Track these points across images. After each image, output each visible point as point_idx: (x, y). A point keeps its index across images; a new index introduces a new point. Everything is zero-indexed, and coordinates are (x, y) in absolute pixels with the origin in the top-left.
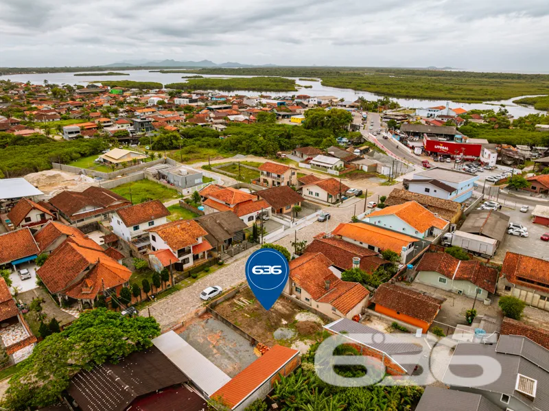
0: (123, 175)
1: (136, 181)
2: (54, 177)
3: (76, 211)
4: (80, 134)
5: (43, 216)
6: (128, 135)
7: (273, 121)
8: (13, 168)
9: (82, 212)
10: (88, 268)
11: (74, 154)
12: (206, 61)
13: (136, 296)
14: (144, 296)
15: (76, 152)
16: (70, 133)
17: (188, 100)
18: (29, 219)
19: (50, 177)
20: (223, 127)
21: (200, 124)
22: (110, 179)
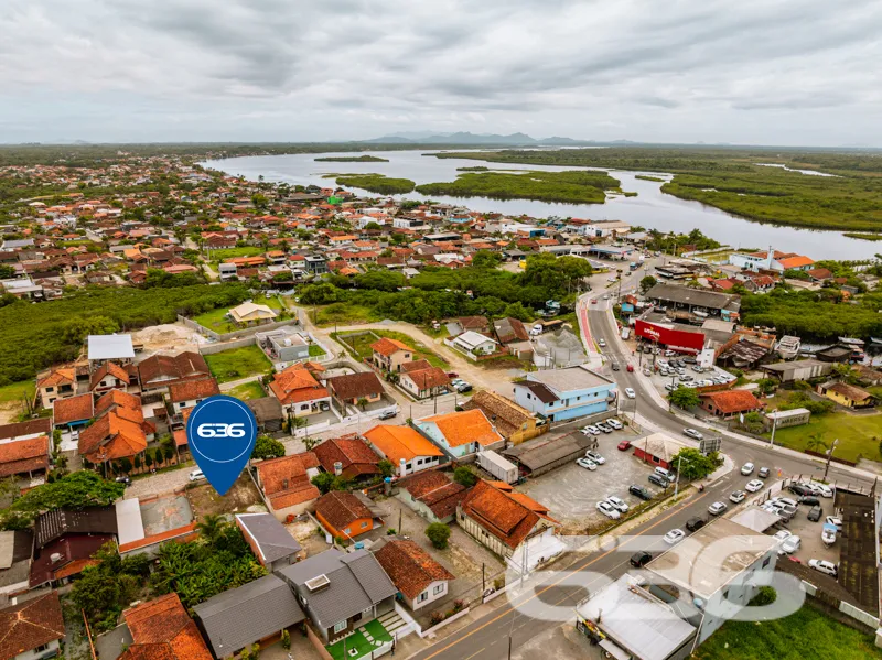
0: (238, 338)
1: (243, 348)
2: (168, 333)
3: (151, 379)
4: (236, 274)
5: (117, 381)
6: (291, 278)
7: (491, 266)
8: (136, 319)
9: (156, 380)
10: (108, 437)
11: (207, 305)
12: (519, 135)
13: (137, 467)
14: (146, 469)
15: (210, 303)
16: (224, 272)
17: (408, 222)
18: (104, 384)
19: (163, 334)
20: (414, 272)
21: (389, 266)
22: (222, 341)
